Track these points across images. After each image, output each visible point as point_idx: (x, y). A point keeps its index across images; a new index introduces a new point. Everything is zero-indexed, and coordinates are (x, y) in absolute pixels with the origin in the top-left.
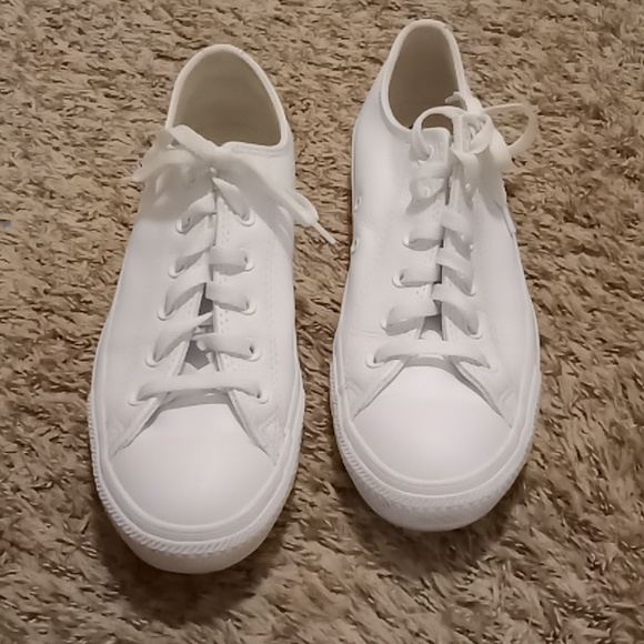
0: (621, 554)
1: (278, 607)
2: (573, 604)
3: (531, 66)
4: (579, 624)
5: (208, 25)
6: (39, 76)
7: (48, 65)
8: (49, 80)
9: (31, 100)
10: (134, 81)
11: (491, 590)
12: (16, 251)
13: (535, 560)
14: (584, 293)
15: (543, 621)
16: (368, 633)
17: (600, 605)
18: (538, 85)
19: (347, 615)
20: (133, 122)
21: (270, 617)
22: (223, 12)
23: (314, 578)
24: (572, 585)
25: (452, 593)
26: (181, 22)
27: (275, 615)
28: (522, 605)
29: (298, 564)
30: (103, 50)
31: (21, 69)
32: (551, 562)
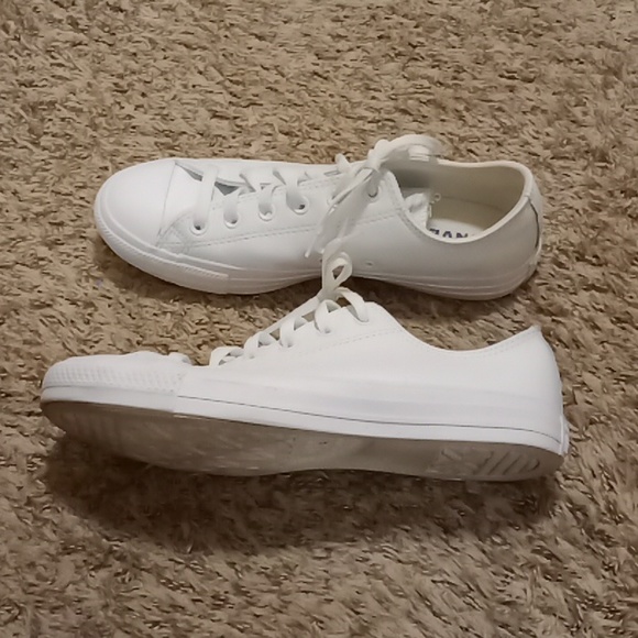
0: (631, 556)
1: (352, 610)
2: (592, 600)
3: (544, 111)
4: (597, 617)
5: (254, 83)
6: (112, 140)
7: (118, 129)
8: (120, 144)
9: (108, 164)
10: (195, 142)
11: (525, 591)
12: (109, 306)
13: (559, 564)
14: (595, 327)
15: (567, 615)
16: (426, 630)
17: (614, 600)
18: (549, 130)
19: (409, 615)
21: (347, 619)
22: (267, 69)
23: (380, 584)
24: (592, 584)
25: (493, 594)
26: (231, 81)
27: (350, 616)
28: (550, 603)
29: (367, 574)
30: (165, 112)
31: (95, 134)
32: (573, 566)
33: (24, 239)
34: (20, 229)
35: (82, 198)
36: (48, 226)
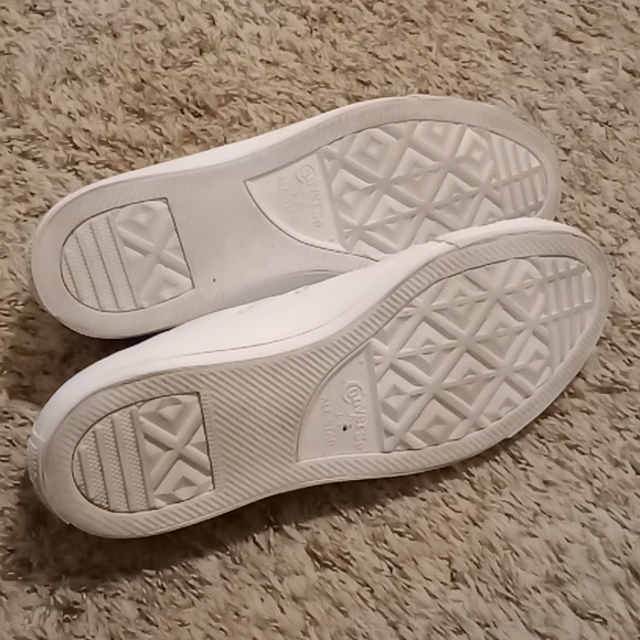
1: (557, 556)
5: (610, 17)
6: (445, 25)
7: (455, 18)
8: (452, 32)
9: (433, 44)
10: (529, 51)
16: (635, 610)
19: (618, 587)
20: (521, 87)
21: (547, 561)
22: (627, 8)
23: (595, 541)
26: (585, 8)
27: (551, 561)
29: (583, 525)
30: (507, 16)
31: (430, 15)
33: (327, 86)
34: (328, 76)
35: (397, 68)
36: (355, 83)
